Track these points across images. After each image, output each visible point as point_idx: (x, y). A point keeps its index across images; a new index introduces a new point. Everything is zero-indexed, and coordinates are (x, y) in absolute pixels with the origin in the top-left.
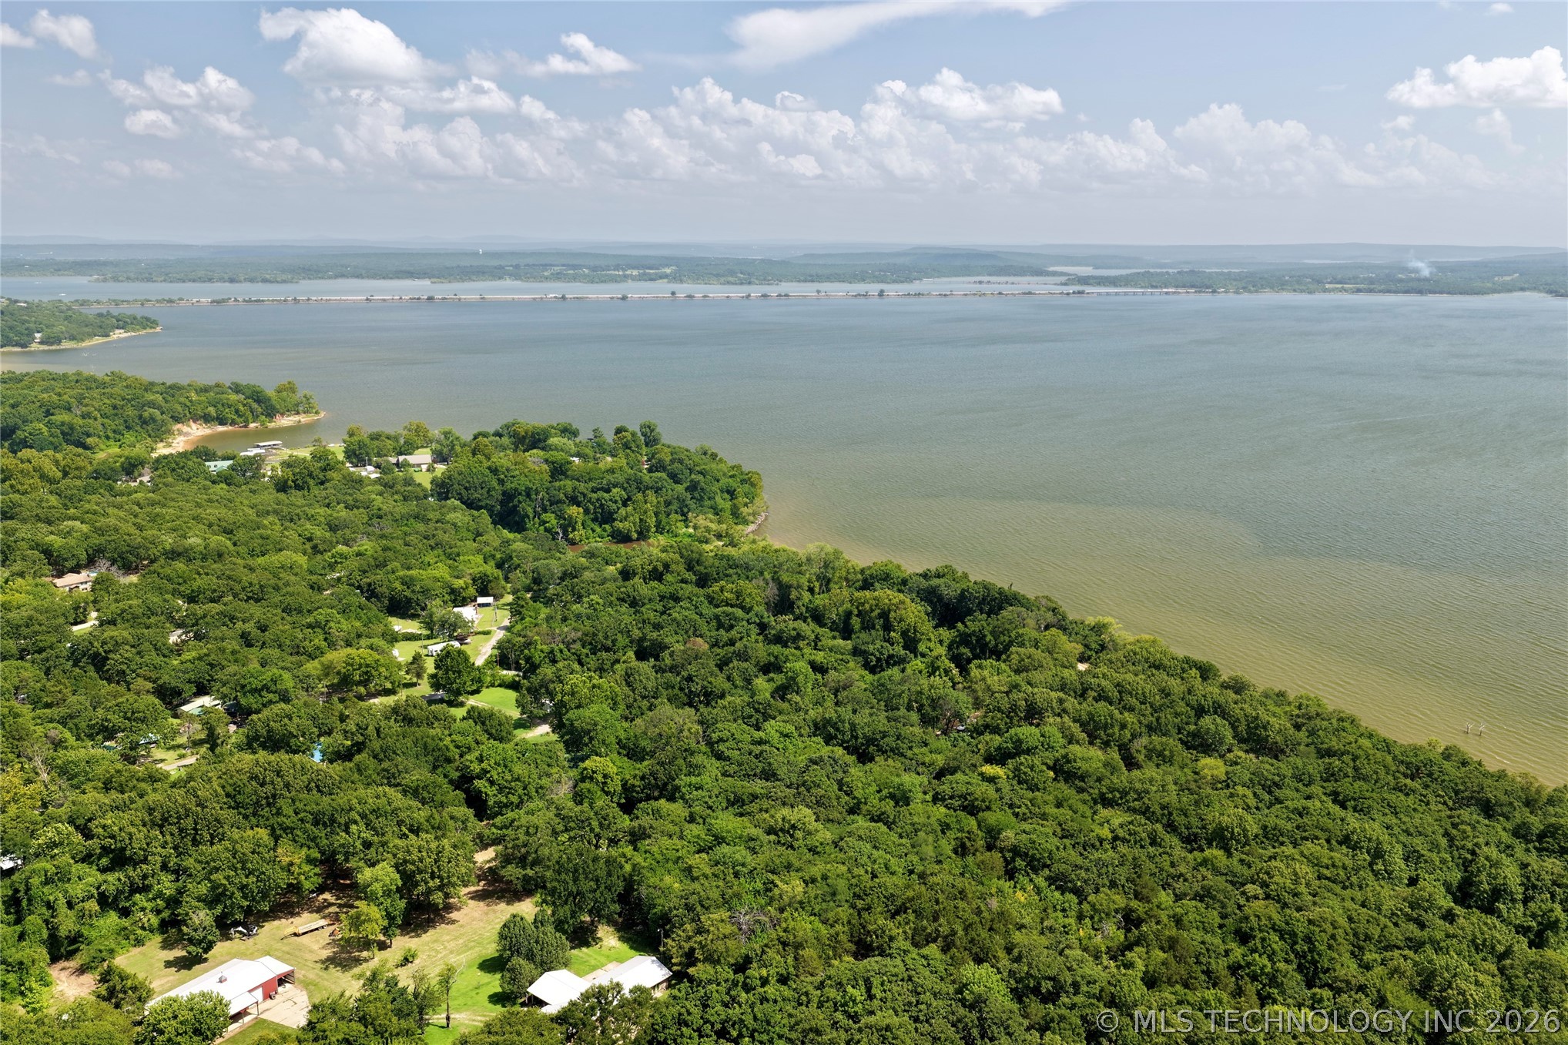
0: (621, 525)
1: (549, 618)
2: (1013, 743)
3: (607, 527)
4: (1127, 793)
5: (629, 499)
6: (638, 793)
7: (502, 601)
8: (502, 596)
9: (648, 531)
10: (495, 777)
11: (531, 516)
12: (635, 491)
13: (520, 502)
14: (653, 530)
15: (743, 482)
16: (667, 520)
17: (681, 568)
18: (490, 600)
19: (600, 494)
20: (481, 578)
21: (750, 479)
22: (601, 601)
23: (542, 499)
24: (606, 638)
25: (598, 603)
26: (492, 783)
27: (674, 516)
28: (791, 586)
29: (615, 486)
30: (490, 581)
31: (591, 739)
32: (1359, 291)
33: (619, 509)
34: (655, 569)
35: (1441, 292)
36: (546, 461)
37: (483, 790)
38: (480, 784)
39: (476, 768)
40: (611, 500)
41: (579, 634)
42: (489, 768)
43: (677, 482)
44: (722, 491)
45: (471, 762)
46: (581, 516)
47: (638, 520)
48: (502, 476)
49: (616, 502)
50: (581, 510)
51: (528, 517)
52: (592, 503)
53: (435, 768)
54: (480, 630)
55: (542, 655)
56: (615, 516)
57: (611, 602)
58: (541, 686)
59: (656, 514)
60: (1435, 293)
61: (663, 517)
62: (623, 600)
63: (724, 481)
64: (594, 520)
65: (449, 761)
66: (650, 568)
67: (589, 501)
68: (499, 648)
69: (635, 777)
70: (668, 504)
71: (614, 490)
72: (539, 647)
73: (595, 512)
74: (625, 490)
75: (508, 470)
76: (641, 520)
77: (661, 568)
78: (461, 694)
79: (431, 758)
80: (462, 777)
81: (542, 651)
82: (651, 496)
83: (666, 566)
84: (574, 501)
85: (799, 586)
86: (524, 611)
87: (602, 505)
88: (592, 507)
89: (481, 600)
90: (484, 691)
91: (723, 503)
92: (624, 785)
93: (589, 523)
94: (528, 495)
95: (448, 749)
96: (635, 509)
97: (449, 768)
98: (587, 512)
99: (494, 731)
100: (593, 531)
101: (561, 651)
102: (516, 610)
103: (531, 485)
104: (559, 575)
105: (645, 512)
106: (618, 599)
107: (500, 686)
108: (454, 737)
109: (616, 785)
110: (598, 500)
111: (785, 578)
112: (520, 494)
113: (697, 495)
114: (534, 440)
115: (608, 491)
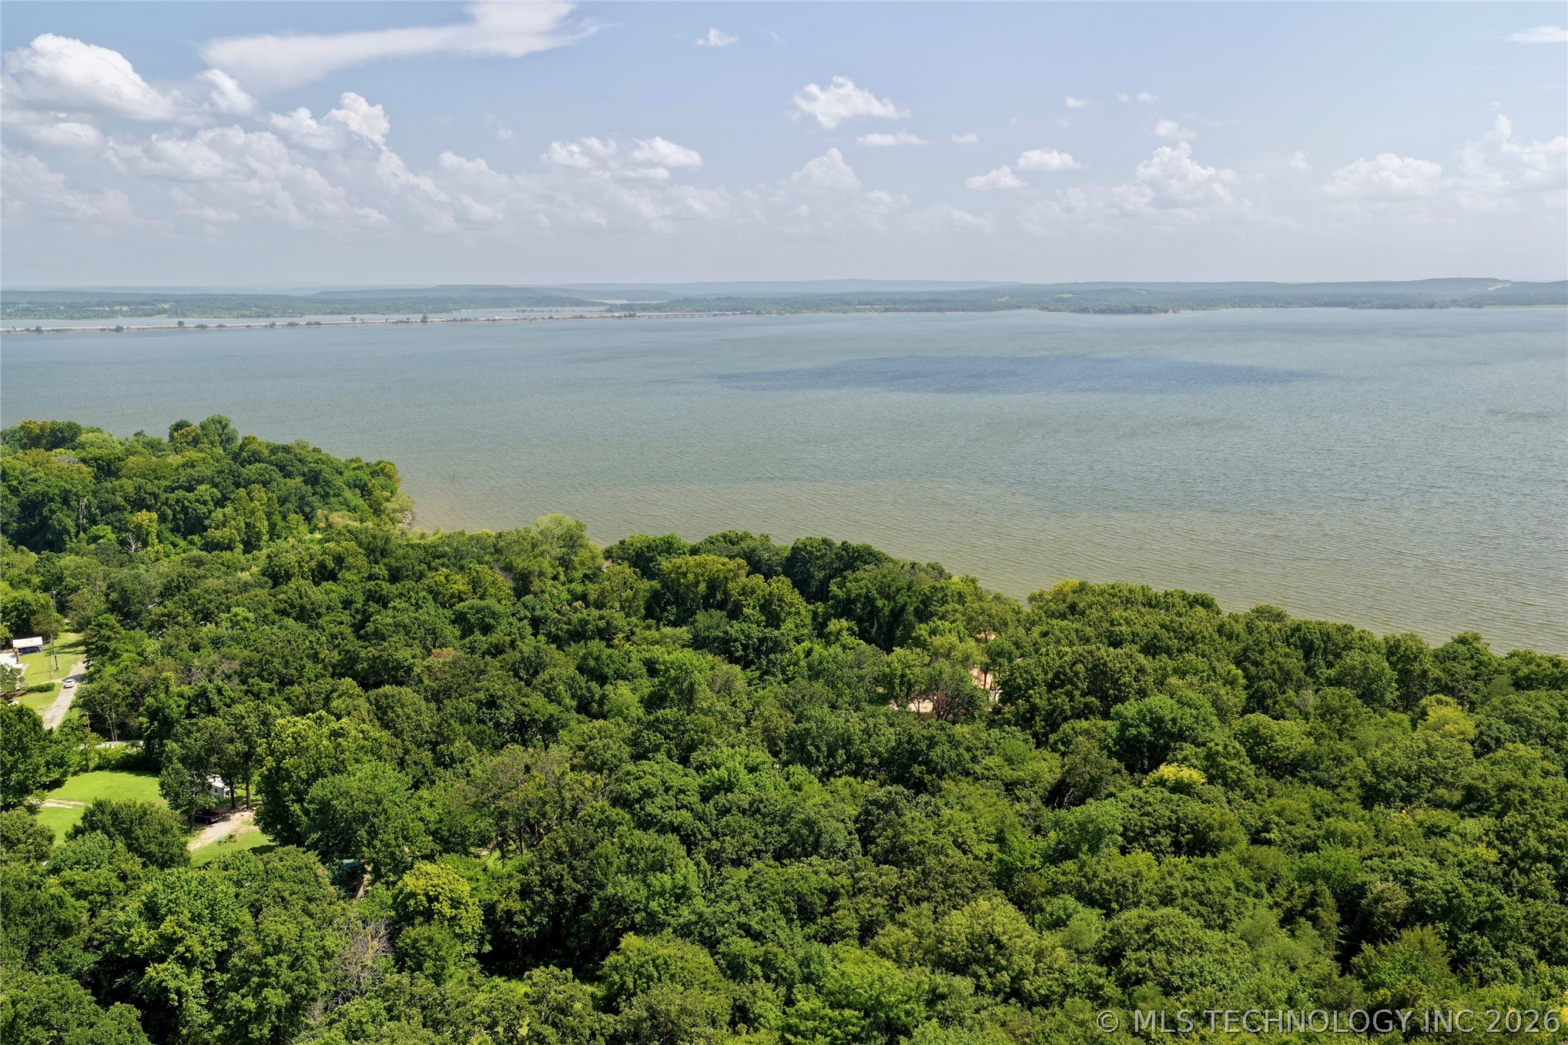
0: (218, 533)
1: (167, 650)
2: (1149, 725)
3: (196, 538)
4: (1418, 778)
5: (225, 498)
6: (520, 926)
7: (57, 643)
8: (56, 636)
9: (259, 539)
10: (198, 949)
11: (73, 531)
12: (232, 487)
13: (52, 512)
14: (266, 537)
15: (374, 474)
16: (284, 524)
17: (362, 561)
18: (37, 641)
19: (180, 493)
20: (16, 608)
21: (382, 470)
22: (251, 616)
23: (88, 507)
24: (287, 664)
25: (247, 619)
26: (187, 962)
27: (292, 516)
28: (531, 573)
29: (200, 482)
30: (34, 613)
31: (373, 833)
33: (210, 512)
34: (322, 565)
36: (84, 461)
37: (172, 984)
38: (164, 973)
39: (143, 936)
40: (197, 501)
41: (236, 665)
42: (180, 932)
43: (288, 475)
44: (348, 485)
45: (129, 925)
46: (155, 525)
47: (243, 525)
48: (15, 483)
49: (205, 503)
50: (155, 516)
51: (68, 533)
52: (170, 507)
53: (33, 952)
54: (32, 684)
55: (183, 703)
56: (207, 522)
57: (266, 616)
58: (210, 751)
59: (269, 515)
61: (277, 518)
62: (284, 613)
63: (348, 474)
64: (175, 530)
65: (65, 930)
66: (313, 564)
67: (166, 503)
68: (84, 706)
69: (508, 894)
70: (283, 501)
71: (202, 487)
72: (174, 689)
73: (175, 519)
74: (216, 486)
75: (23, 474)
76: (247, 525)
77: (330, 564)
78: (29, 792)
79: (24, 932)
80: (108, 960)
81: (181, 695)
82: (259, 492)
83: (339, 560)
84: (139, 504)
85: (541, 574)
86: (112, 645)
87: (184, 509)
88: (169, 512)
89: (18, 643)
90: (71, 781)
91: (356, 500)
92: (489, 909)
93: (167, 534)
94: (65, 501)
95: (61, 903)
96: (236, 510)
97: (70, 947)
98: (163, 519)
99: (153, 848)
100: (175, 545)
101: (220, 691)
102: (97, 650)
103: (68, 487)
104: (159, 589)
105: (253, 513)
106: (276, 612)
107: (99, 768)
108: (67, 874)
109: (472, 919)
110: (178, 501)
111: (520, 563)
112: (52, 500)
113: (319, 490)
114: (59, 437)
115: (190, 489)
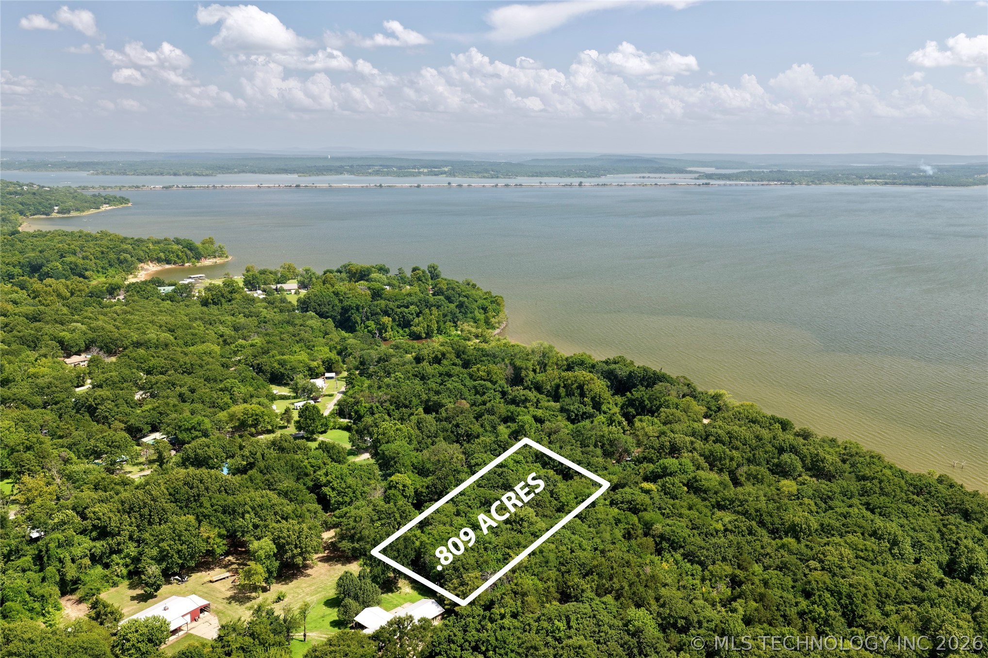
0: (415, 329)
1: (370, 387)
2: (661, 469)
3: (407, 330)
4: (734, 502)
5: (421, 312)
6: (424, 497)
7: (341, 376)
8: (341, 373)
9: (432, 333)
10: (335, 485)
11: (359, 322)
12: (425, 307)
13: (352, 314)
14: (435, 332)
15: (492, 302)
16: (444, 326)
17: (453, 356)
18: (333, 375)
19: (403, 309)
20: (327, 361)
21: (496, 300)
22: (402, 376)
23: (366, 312)
24: (406, 399)
25: (400, 378)
26: (333, 489)
27: (448, 324)
28: (522, 368)
29: (412, 304)
30: (333, 363)
31: (396, 463)
32: (886, 184)
33: (414, 318)
34: (436, 356)
35: (940, 185)
36: (369, 288)
37: (328, 493)
38: (326, 490)
39: (323, 479)
40: (409, 313)
41: (389, 397)
42: (331, 480)
43: (451, 302)
44: (479, 308)
45: (321, 476)
46: (390, 323)
47: (426, 326)
48: (341, 298)
49: (412, 314)
50: (390, 319)
51: (357, 323)
52: (397, 315)
53: (298, 479)
54: (327, 393)
55: (365, 410)
56: (412, 323)
57: (409, 377)
58: (365, 429)
59: (437, 322)
60: (936, 185)
61: (441, 323)
62: (416, 376)
63: (480, 302)
64: (399, 325)
65: (307, 475)
66: (433, 356)
67: (396, 314)
68: (338, 405)
69: (422, 487)
70: (445, 316)
71: (411, 307)
72: (363, 405)
73: (399, 321)
74: (418, 306)
75: (345, 294)
76: (428, 326)
77: (440, 356)
78: (314, 434)
79: (296, 473)
80: (315, 485)
81: (365, 407)
82: (434, 310)
83: (443, 355)
84: (386, 313)
85: (527, 368)
86: (354, 382)
87: (403, 316)
88: (397, 317)
89: (327, 375)
90: (329, 431)
91: (480, 316)
92: (416, 492)
93: (395, 327)
94: (358, 310)
95: (306, 468)
96: (424, 319)
97: (306, 479)
98: (394, 320)
99: (335, 457)
100: (398, 332)
101: (377, 407)
102: (350, 382)
103: (359, 303)
104: (376, 359)
105: (431, 321)
106: (413, 375)
107: (339, 428)
108: (310, 460)
109: (410, 492)
110: (401, 313)
111: (518, 363)
112: (352, 309)
113: (463, 310)
114: (361, 275)
115: (407, 307)
